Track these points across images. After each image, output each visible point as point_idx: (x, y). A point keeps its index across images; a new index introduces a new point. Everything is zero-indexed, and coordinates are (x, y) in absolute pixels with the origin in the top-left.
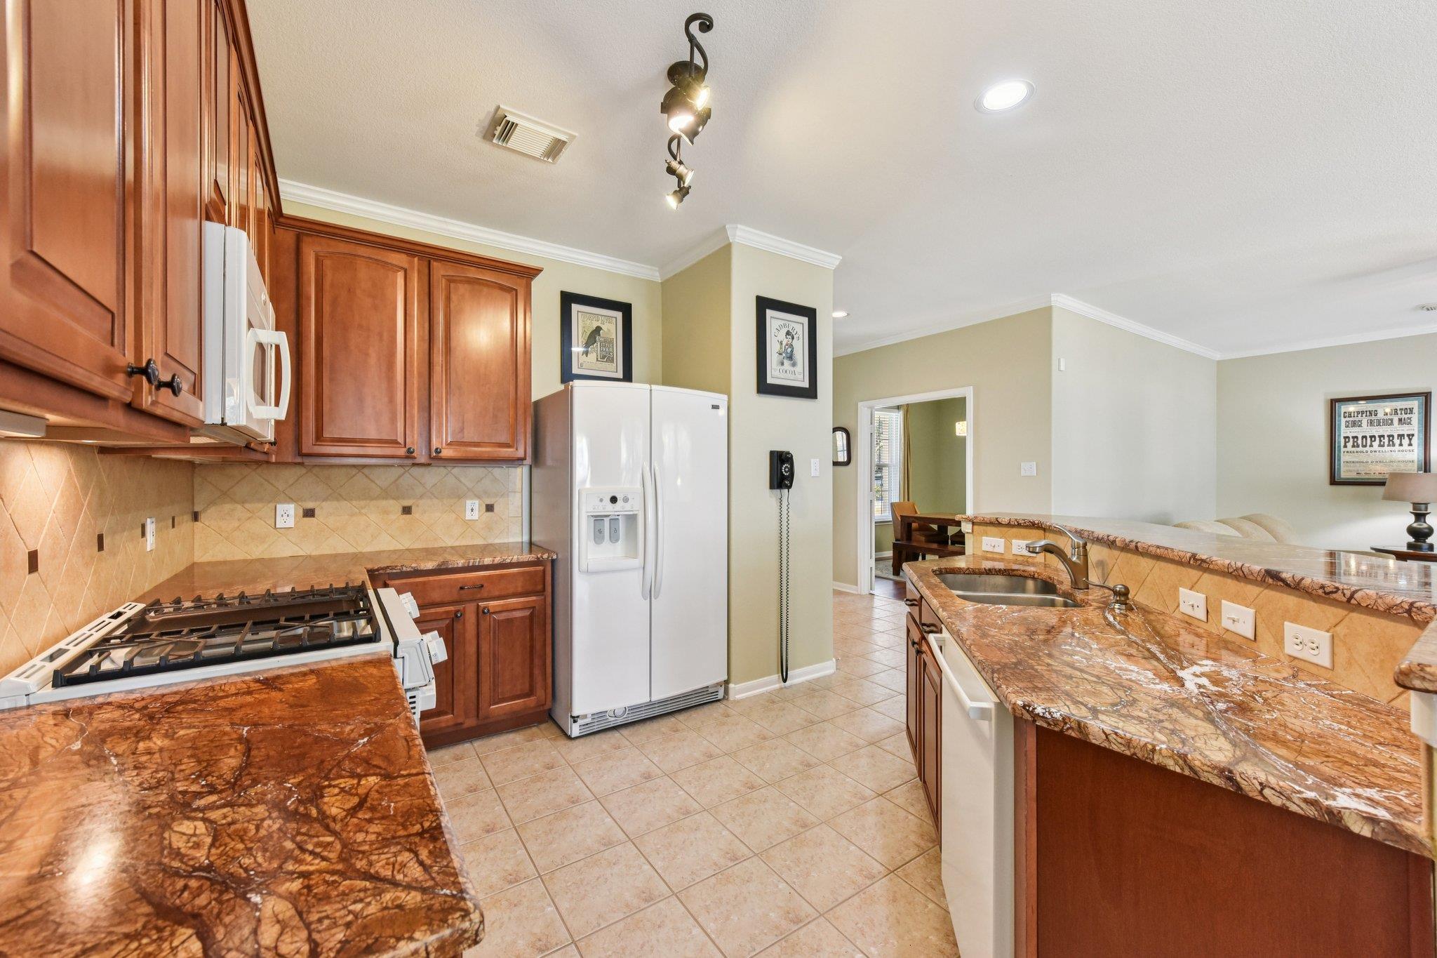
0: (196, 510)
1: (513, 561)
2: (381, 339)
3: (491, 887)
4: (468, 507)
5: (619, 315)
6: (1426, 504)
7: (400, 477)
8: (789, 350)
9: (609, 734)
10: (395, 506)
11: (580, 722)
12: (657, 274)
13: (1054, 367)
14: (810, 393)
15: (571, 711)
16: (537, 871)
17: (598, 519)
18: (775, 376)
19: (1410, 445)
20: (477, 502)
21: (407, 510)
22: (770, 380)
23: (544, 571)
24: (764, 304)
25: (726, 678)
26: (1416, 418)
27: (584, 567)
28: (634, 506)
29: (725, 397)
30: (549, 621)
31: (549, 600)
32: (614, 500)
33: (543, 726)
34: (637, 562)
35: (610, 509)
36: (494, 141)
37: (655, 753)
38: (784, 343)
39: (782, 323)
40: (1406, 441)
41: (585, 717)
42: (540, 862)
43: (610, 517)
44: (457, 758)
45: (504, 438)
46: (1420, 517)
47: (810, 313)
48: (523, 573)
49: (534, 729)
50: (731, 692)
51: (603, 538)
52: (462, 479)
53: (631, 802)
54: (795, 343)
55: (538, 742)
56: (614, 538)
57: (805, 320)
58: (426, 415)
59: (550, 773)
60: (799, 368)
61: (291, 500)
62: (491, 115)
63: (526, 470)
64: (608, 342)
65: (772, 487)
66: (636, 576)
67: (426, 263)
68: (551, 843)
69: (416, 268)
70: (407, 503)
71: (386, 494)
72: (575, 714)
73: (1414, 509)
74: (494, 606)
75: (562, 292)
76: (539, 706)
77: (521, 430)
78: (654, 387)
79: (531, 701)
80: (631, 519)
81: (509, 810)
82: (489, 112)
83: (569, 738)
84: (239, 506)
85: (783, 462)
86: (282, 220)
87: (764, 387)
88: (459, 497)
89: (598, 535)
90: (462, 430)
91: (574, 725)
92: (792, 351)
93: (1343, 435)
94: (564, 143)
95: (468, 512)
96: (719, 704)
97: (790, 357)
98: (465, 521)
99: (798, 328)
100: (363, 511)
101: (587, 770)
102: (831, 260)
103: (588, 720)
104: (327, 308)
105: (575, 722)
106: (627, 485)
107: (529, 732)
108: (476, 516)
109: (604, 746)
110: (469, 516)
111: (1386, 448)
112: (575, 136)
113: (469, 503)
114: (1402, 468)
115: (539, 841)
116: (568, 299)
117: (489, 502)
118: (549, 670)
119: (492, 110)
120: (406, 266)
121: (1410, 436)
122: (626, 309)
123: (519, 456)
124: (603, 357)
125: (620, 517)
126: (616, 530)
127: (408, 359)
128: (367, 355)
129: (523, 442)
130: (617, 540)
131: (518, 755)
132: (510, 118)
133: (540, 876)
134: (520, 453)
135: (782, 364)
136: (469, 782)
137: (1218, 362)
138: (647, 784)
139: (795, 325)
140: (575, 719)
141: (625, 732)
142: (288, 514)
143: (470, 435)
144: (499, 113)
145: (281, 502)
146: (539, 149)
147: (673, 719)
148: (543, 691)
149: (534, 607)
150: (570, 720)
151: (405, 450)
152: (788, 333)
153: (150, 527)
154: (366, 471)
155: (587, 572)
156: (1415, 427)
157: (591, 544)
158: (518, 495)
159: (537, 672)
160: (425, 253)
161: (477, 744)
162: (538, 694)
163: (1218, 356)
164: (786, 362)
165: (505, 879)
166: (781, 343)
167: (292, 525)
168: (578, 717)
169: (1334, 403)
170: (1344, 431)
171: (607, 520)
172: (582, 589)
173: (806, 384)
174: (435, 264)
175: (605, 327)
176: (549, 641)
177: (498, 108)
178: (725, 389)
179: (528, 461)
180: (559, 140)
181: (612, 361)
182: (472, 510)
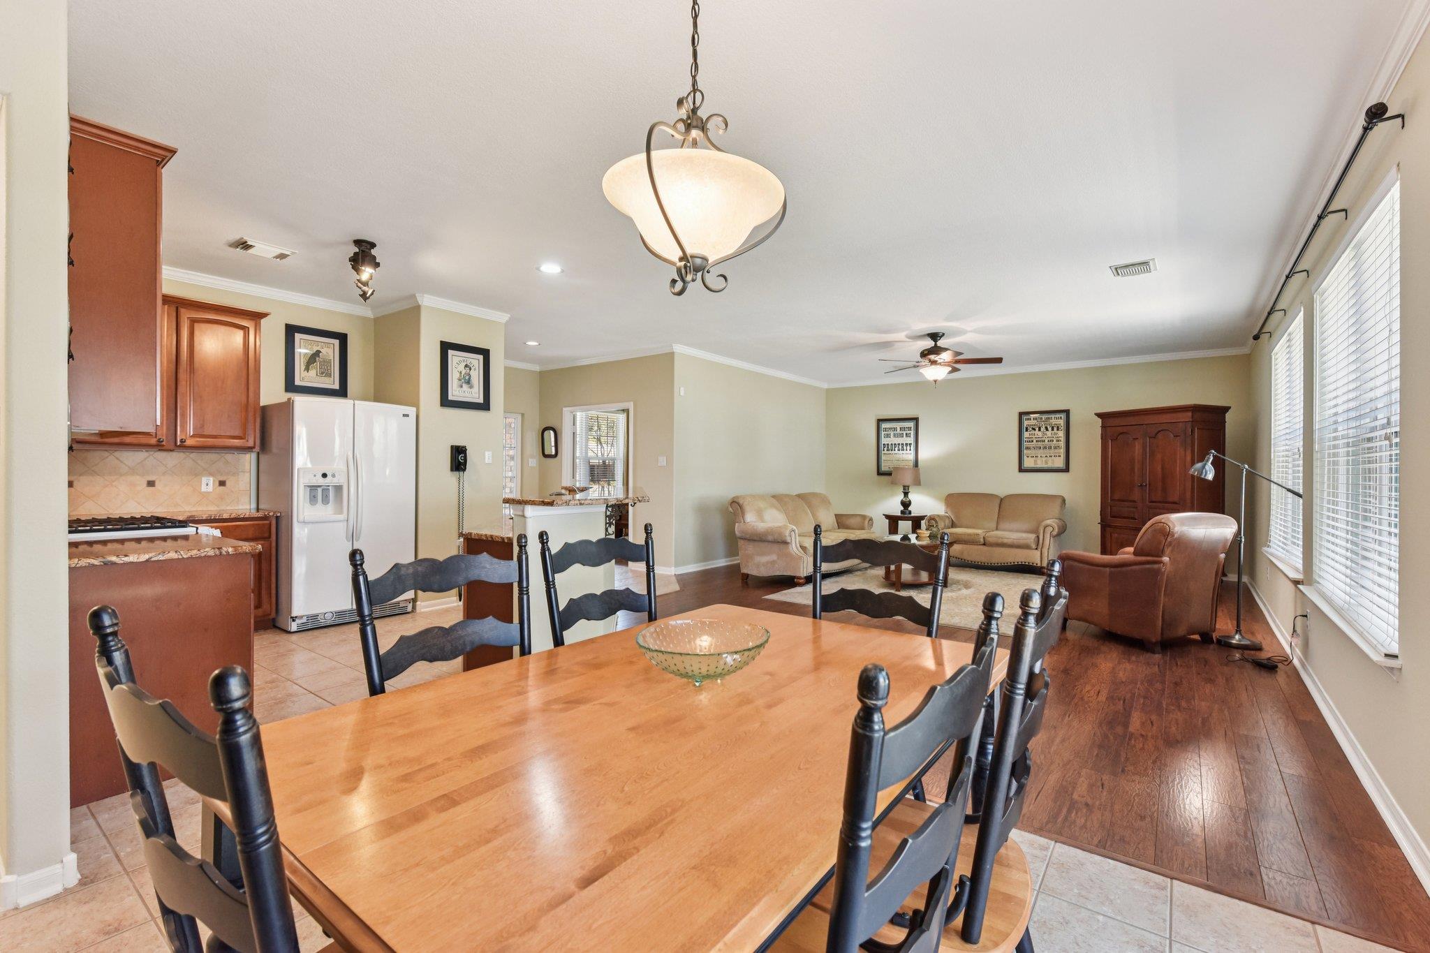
1: (246, 516)
4: (204, 482)
5: (337, 342)
6: (908, 486)
7: (145, 459)
8: (467, 378)
10: (142, 482)
11: (298, 621)
12: (370, 312)
13: (676, 394)
14: (485, 406)
15: (291, 612)
17: (313, 488)
18: (455, 393)
19: (910, 450)
20: (212, 479)
21: (151, 484)
22: (450, 398)
23: (270, 524)
24: (446, 347)
25: (413, 597)
26: (912, 432)
27: (301, 518)
28: (340, 480)
29: (414, 409)
30: (274, 558)
31: (274, 544)
32: (324, 475)
33: (270, 631)
34: (343, 517)
35: (321, 481)
38: (463, 373)
39: (461, 359)
40: (908, 448)
41: (301, 617)
43: (322, 487)
45: (237, 433)
46: (906, 494)
47: (485, 353)
48: (253, 525)
50: (418, 608)
51: (317, 502)
52: (199, 462)
54: (472, 373)
56: (325, 500)
57: (481, 357)
58: (173, 415)
60: (476, 389)
63: (253, 456)
64: (327, 363)
65: (452, 470)
66: (342, 526)
67: (175, 309)
70: (151, 478)
71: (133, 471)
72: (294, 614)
73: (904, 489)
75: (286, 325)
76: (264, 616)
77: (250, 426)
78: (356, 402)
79: (259, 612)
80: (338, 489)
83: (290, 632)
85: (460, 453)
87: (445, 402)
88: (196, 475)
89: (313, 499)
90: (202, 426)
91: (293, 623)
92: (470, 378)
93: (883, 443)
95: (204, 486)
97: (468, 382)
98: (201, 493)
99: (475, 363)
100: (114, 484)
102: (503, 317)
103: (304, 620)
105: (294, 621)
106: (337, 466)
108: (210, 488)
110: (204, 488)
111: (901, 452)
112: (297, 251)
113: (204, 480)
114: (902, 464)
116: (291, 330)
117: (221, 479)
118: (274, 592)
119: (235, 235)
121: (910, 444)
122: (343, 338)
123: (250, 445)
125: (330, 488)
126: (327, 496)
129: (253, 436)
130: (328, 503)
134: (251, 443)
135: (461, 387)
137: (828, 390)
139: (473, 361)
140: (294, 619)
143: (209, 430)
148: (269, 606)
150: (290, 620)
151: (155, 440)
152: (466, 366)
154: (116, 454)
156: (911, 440)
157: (308, 505)
158: (248, 475)
159: (264, 592)
162: (265, 607)
163: (826, 386)
164: (465, 386)
166: (461, 373)
168: (296, 617)
169: (880, 421)
170: (884, 441)
171: (320, 490)
172: (300, 534)
173: (481, 400)
174: (182, 311)
175: (324, 351)
176: (274, 571)
177: (240, 234)
178: (415, 403)
179: (257, 449)
181: (330, 376)
182: (207, 485)
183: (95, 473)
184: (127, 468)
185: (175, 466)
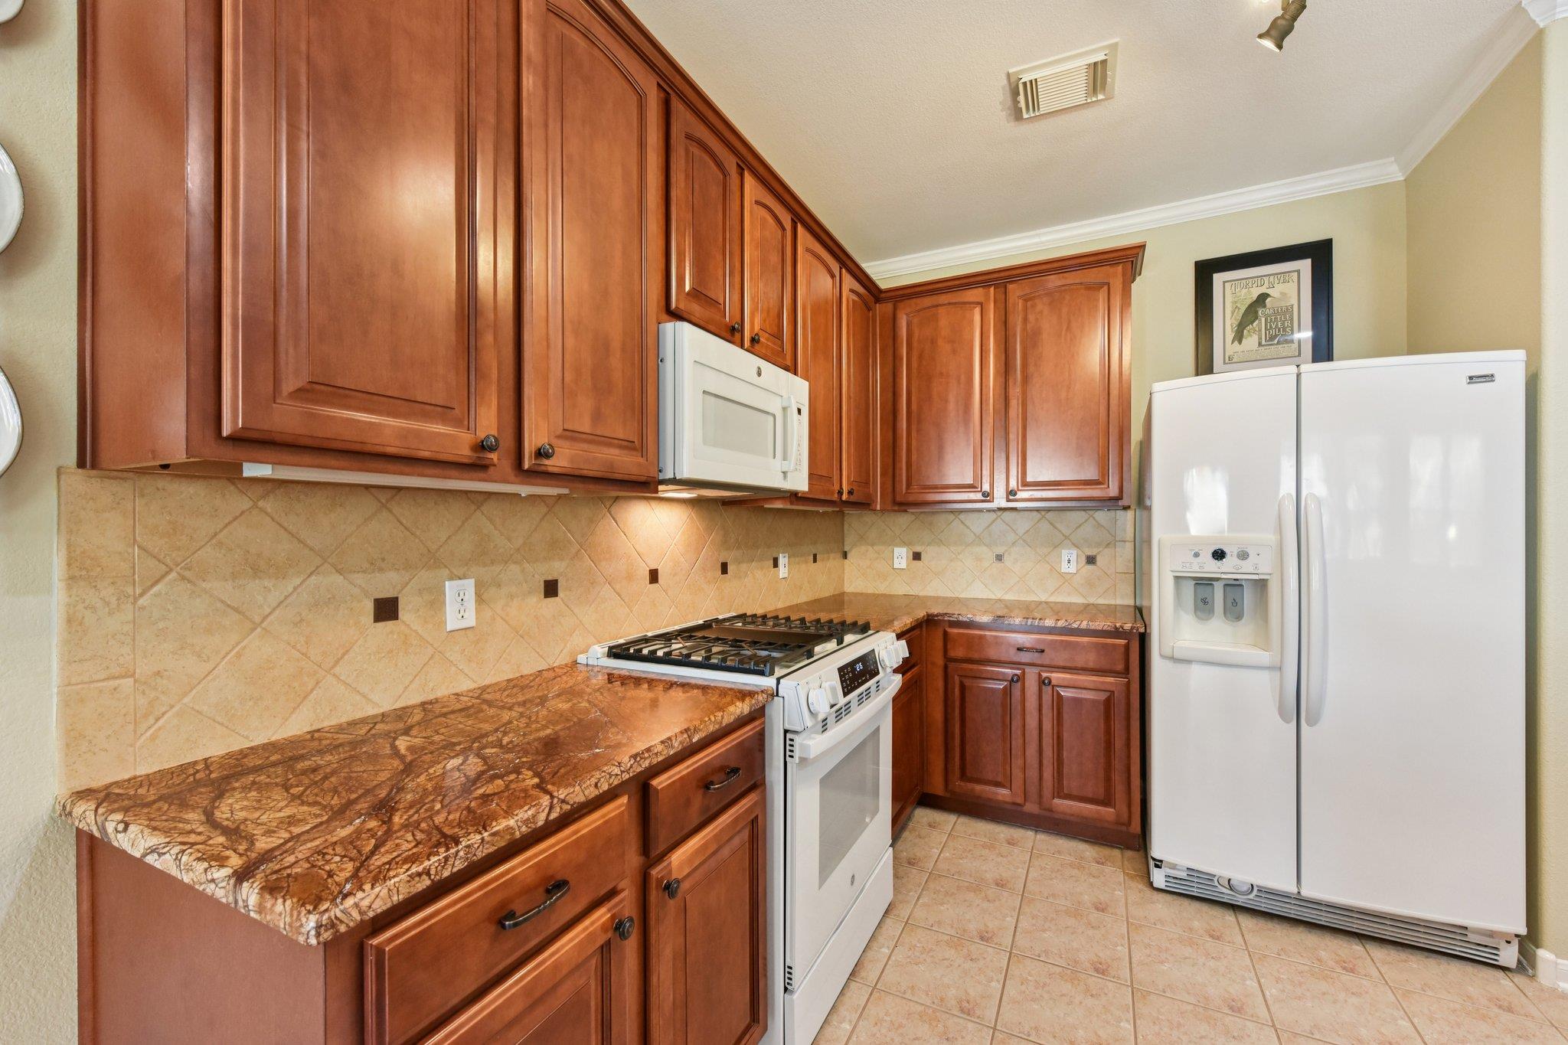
0: (845, 550)
2: (959, 382)
3: (942, 1000)
4: (1065, 558)
5: (1305, 264)
7: (993, 522)
9: (1217, 912)
10: (988, 554)
11: (1168, 870)
16: (996, 1021)
20: (1075, 552)
21: (999, 558)
27: (1164, 650)
28: (1261, 567)
32: (1219, 555)
33: (1129, 853)
35: (1215, 568)
36: (1025, 116)
37: (1278, 980)
41: (1173, 866)
42: (1007, 1013)
43: (1221, 582)
44: (1011, 842)
49: (1116, 853)
51: (1211, 611)
52: (1058, 525)
53: (1179, 1025)
55: (1108, 869)
56: (1231, 613)
59: (1095, 916)
61: (904, 544)
62: (1007, 88)
64: (1286, 311)
67: (1001, 289)
68: (1034, 1000)
69: (992, 298)
71: (979, 540)
72: (1157, 854)
74: (1058, 678)
76: (1121, 825)
79: (1108, 812)
81: (1018, 929)
82: (1003, 88)
83: (1149, 885)
84: (870, 548)
86: (883, 295)
88: (1055, 547)
89: (1202, 608)
94: (1104, 62)
95: (1064, 564)
96: (1500, 974)
98: (1062, 575)
100: (959, 557)
101: (1146, 941)
103: (1180, 874)
104: (915, 365)
105: (1157, 865)
107: (1106, 851)
108: (1073, 569)
109: (1196, 924)
110: (1065, 568)
112: (1116, 44)
113: (1065, 553)
115: (1023, 988)
117: (1089, 553)
119: (1005, 82)
120: (981, 299)
122: (1319, 252)
124: (1272, 338)
125: (1237, 582)
126: (1235, 604)
127: (984, 397)
128: (947, 401)
130: (1237, 618)
131: (1075, 872)
132: (1026, 78)
133: (995, 1029)
136: (1003, 875)
138: (1228, 1019)
141: (1247, 921)
142: (901, 556)
144: (1013, 80)
145: (897, 546)
146: (1078, 91)
147: (1356, 948)
148: (1127, 807)
149: (1113, 692)
153: (783, 560)
154: (962, 516)
155: (1173, 659)
157: (1187, 618)
160: (996, 279)
161: (1041, 837)
162: (1119, 808)
165: (960, 1002)
167: (905, 567)
171: (1218, 590)
174: (1011, 287)
175: (1275, 292)
177: (1008, 75)
180: (1095, 64)
182: (1069, 561)
183: (940, 542)
184: (972, 534)
185: (1028, 531)
